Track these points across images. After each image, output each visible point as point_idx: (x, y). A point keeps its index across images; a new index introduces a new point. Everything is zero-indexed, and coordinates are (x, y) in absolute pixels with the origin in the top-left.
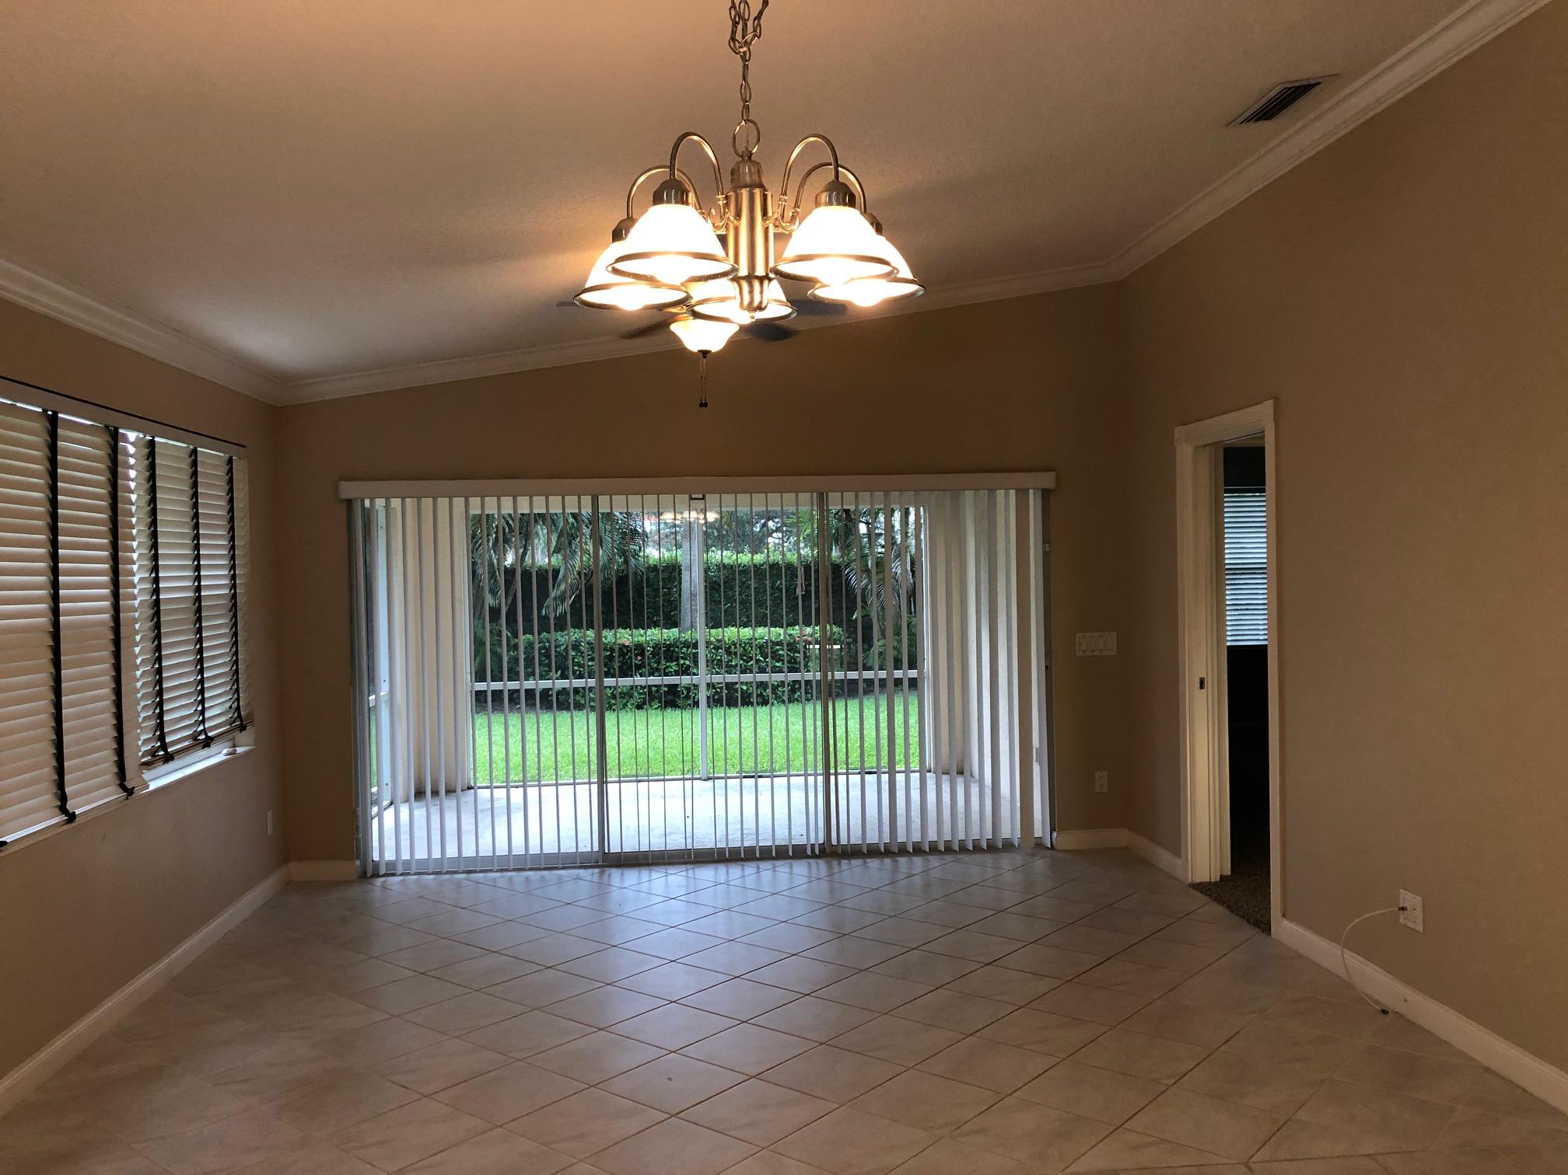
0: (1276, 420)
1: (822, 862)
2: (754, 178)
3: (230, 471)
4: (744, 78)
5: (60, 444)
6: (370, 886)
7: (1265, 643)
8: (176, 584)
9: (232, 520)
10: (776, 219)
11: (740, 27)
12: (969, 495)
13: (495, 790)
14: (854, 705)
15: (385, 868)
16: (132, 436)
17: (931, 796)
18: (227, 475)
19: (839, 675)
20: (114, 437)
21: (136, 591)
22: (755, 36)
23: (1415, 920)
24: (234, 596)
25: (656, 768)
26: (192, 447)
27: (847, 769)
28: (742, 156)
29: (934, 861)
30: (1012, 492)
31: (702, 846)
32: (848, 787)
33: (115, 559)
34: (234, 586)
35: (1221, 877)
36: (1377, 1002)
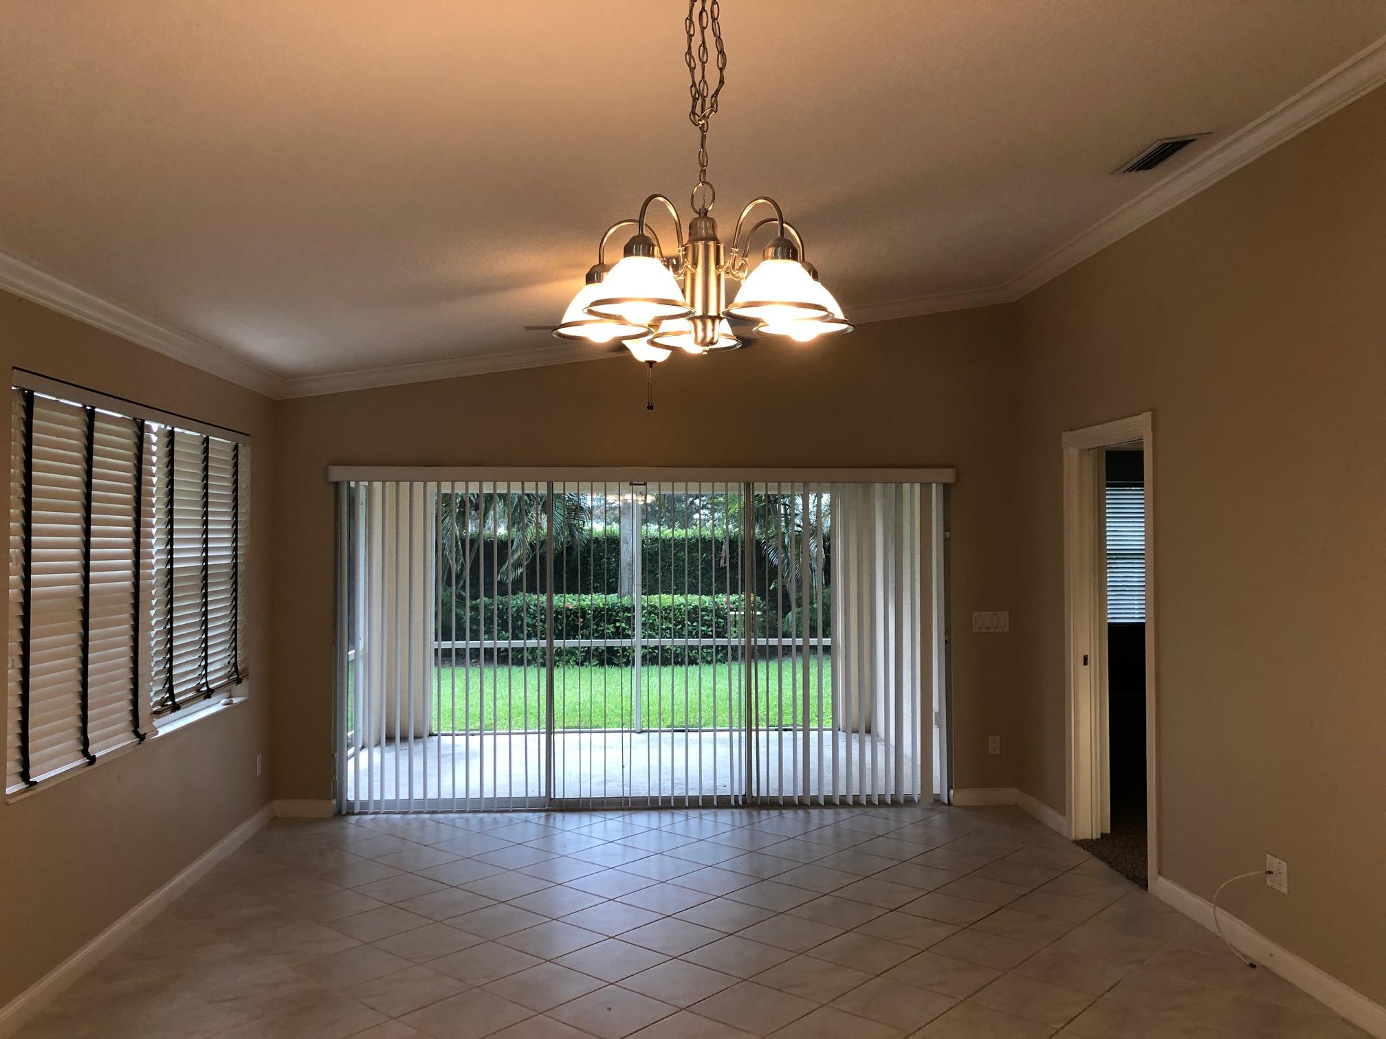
0: (1154, 429)
1: (743, 811)
2: (709, 231)
3: (236, 456)
4: (702, 146)
5: (96, 435)
6: (345, 824)
7: (1143, 621)
8: (187, 555)
9: (236, 499)
10: (728, 268)
11: (699, 102)
12: (878, 487)
13: (456, 737)
14: (774, 666)
15: (359, 807)
16: (155, 426)
17: (842, 753)
18: (233, 459)
19: (762, 642)
20: (141, 428)
21: (154, 561)
22: (712, 110)
23: (1281, 883)
24: (235, 565)
25: (598, 720)
26: (204, 436)
27: (768, 726)
28: (699, 213)
29: (844, 814)
30: (917, 486)
31: (636, 793)
32: (767, 740)
33: (137, 534)
34: (235, 557)
35: (1102, 834)
36: (1246, 957)
